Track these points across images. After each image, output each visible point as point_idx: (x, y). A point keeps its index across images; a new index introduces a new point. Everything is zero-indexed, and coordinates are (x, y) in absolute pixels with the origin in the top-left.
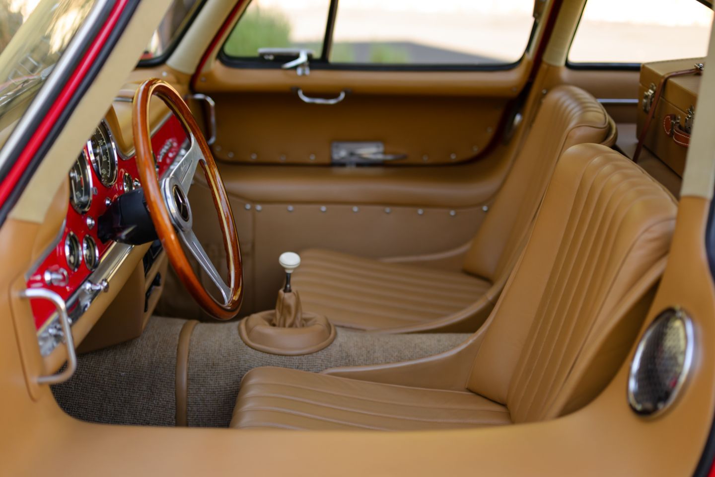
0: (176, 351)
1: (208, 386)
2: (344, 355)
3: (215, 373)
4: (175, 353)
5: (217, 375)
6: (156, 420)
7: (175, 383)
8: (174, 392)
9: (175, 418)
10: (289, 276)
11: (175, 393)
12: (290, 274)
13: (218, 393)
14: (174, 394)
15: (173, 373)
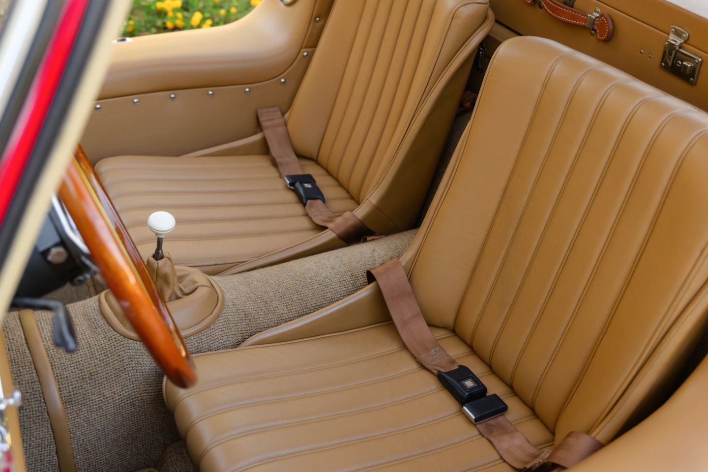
0: (34, 371)
1: (91, 402)
2: (242, 314)
3: (96, 384)
4: (35, 374)
5: (99, 386)
6: (31, 464)
7: (48, 414)
8: (49, 426)
9: (57, 453)
10: (161, 240)
11: (51, 425)
12: (162, 239)
13: (106, 407)
14: (50, 427)
15: (41, 403)
